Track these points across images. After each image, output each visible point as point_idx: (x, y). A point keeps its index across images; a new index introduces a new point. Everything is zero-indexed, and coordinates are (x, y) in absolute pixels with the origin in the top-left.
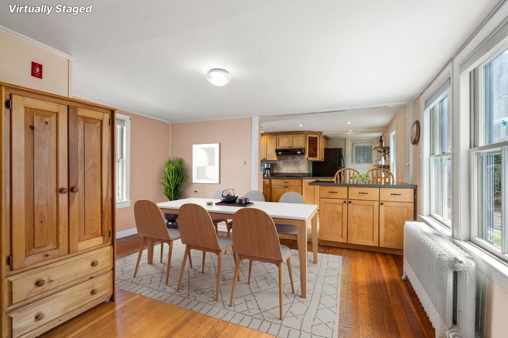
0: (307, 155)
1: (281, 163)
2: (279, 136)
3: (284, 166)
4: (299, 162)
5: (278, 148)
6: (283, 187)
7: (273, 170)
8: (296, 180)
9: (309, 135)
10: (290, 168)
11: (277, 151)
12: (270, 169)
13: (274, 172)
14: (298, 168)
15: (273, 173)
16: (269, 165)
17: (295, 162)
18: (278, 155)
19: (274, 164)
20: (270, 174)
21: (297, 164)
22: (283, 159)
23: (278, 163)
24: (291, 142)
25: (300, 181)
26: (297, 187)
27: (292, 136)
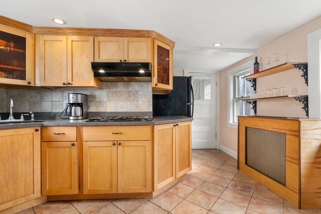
0: (155, 79)
1: (102, 95)
2: (101, 38)
3: (109, 100)
4: (137, 92)
5: (97, 60)
6: (111, 144)
7: (88, 107)
8: (139, 128)
9: (158, 43)
10: (121, 103)
11: (95, 66)
12: (80, 105)
13: (90, 110)
14: (136, 103)
15: (88, 113)
16: (79, 96)
17: (129, 92)
18: (97, 75)
19: (91, 96)
20: (82, 115)
21: (133, 96)
22: (107, 87)
23: (98, 93)
24: (125, 51)
25: (148, 129)
26: (143, 143)
27: (126, 39)
